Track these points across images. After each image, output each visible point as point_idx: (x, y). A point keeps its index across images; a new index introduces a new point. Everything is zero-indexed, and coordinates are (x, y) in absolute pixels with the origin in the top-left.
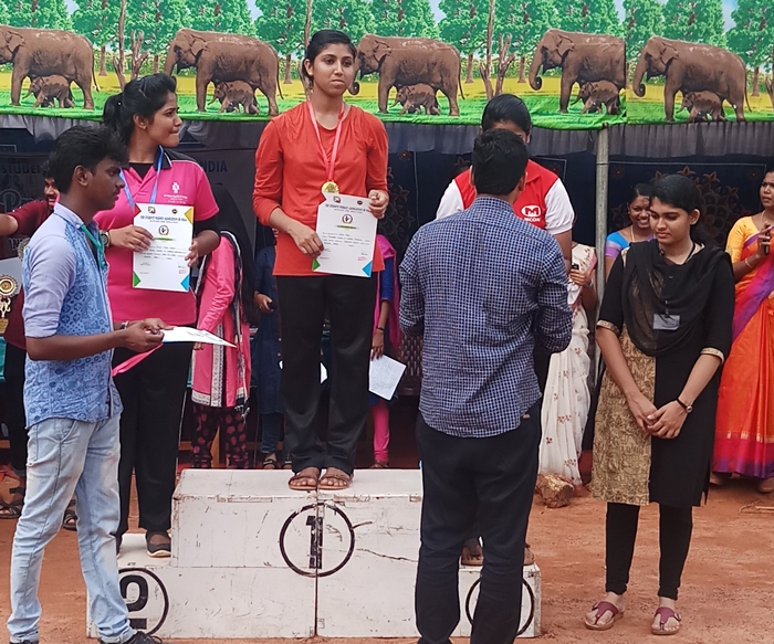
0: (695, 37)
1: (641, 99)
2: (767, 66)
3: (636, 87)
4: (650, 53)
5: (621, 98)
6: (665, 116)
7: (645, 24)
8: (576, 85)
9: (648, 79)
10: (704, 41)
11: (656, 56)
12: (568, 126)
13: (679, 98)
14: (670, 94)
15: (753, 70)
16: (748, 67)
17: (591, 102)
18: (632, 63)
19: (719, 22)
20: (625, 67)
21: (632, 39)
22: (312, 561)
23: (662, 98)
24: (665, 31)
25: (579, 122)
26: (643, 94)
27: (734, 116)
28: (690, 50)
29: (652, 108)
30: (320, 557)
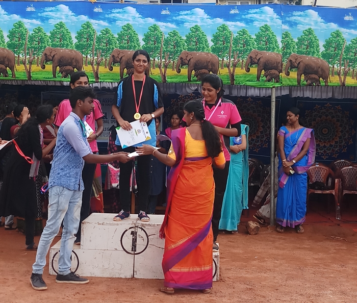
0: (309, 54)
2: (337, 65)
3: (286, 72)
7: (289, 49)
9: (291, 69)
11: (294, 61)
12: (259, 86)
13: (303, 77)
14: (299, 75)
15: (332, 67)
16: (330, 65)
17: (269, 77)
18: (285, 63)
19: (318, 48)
20: (282, 65)
21: (284, 54)
22: (132, 248)
24: (297, 52)
25: (264, 85)
28: (307, 59)
29: (292, 80)
30: (135, 247)
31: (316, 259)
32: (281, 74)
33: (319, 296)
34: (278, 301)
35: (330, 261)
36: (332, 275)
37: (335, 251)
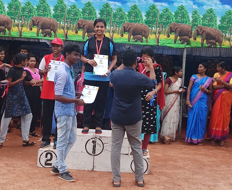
0: (210, 26)
1: (195, 41)
2: (228, 34)
3: (194, 38)
4: (198, 29)
5: (190, 41)
6: (201, 46)
8: (179, 37)
9: (197, 36)
10: (212, 27)
12: (176, 47)
14: (203, 40)
15: (225, 35)
17: (182, 41)
18: (193, 32)
19: (216, 22)
21: (193, 26)
22: (93, 151)
23: (201, 41)
24: (202, 24)
25: (179, 46)
26: (196, 40)
27: (219, 46)
28: (208, 29)
29: (198, 43)
30: (95, 151)
31: (210, 162)
32: (190, 39)
33: (216, 186)
34: (189, 189)
35: (219, 163)
36: (222, 173)
37: (222, 156)
